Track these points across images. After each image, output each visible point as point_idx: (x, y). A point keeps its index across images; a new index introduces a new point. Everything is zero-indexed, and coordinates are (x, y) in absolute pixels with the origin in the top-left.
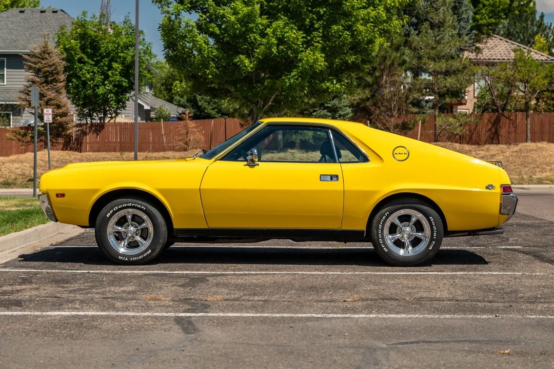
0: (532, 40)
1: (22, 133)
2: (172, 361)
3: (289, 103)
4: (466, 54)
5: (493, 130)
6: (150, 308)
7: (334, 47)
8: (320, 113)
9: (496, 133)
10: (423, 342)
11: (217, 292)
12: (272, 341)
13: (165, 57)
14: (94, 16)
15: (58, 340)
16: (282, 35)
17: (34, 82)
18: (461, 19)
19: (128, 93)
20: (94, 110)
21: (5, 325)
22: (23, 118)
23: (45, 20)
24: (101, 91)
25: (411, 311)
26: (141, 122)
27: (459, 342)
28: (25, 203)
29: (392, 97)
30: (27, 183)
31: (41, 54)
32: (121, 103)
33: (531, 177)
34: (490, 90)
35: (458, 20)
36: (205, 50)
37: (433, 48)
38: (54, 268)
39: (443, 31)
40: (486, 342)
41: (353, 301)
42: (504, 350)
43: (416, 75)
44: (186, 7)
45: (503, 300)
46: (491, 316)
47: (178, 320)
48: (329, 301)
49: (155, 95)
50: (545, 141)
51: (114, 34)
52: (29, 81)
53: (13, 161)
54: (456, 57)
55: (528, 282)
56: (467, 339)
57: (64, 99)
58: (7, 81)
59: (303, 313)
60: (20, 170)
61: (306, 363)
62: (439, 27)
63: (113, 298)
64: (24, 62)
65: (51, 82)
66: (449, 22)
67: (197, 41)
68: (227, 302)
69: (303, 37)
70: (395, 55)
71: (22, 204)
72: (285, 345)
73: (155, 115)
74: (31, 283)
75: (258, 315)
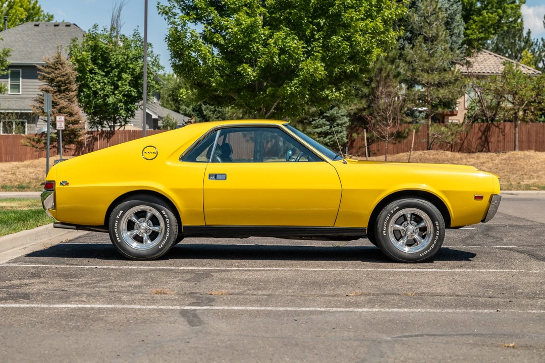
0: (519, 55)
1: (36, 140)
2: (177, 352)
3: (290, 110)
4: (458, 66)
5: (483, 138)
6: (156, 301)
7: (333, 57)
8: (319, 122)
9: (487, 141)
10: (427, 335)
11: (221, 286)
12: (277, 334)
13: (172, 66)
14: (105, 29)
15: (64, 331)
16: (284, 45)
17: (47, 91)
18: (453, 34)
19: (137, 102)
20: (105, 118)
21: (12, 316)
22: (38, 126)
23: (58, 33)
24: (111, 100)
25: (413, 305)
26: (149, 130)
27: (463, 335)
28: (38, 203)
29: (387, 107)
30: (40, 186)
31: (54, 65)
32: (130, 112)
33: (519, 183)
34: (479, 101)
35: (450, 35)
36: (209, 59)
37: (426, 61)
38: (63, 263)
39: (436, 45)
40: (490, 335)
41: (356, 296)
42: (508, 343)
43: (410, 87)
44: (192, 17)
45: (502, 296)
46: (492, 311)
47: (184, 313)
48: (332, 296)
49: (162, 105)
50: (532, 149)
51: (124, 46)
52: (42, 90)
53: (27, 166)
54: (448, 69)
55: (526, 279)
56: (471, 332)
57: (76, 107)
58: (22, 91)
59: (307, 307)
60: (34, 174)
61: (312, 355)
62: (432, 41)
63: (119, 292)
64: (38, 72)
65: (64, 91)
66: (442, 36)
67: (202, 51)
68: (232, 296)
69: (303, 47)
70: (391, 67)
71: (35, 205)
72: (290, 337)
73: (162, 123)
74: (40, 277)
75: (263, 308)
